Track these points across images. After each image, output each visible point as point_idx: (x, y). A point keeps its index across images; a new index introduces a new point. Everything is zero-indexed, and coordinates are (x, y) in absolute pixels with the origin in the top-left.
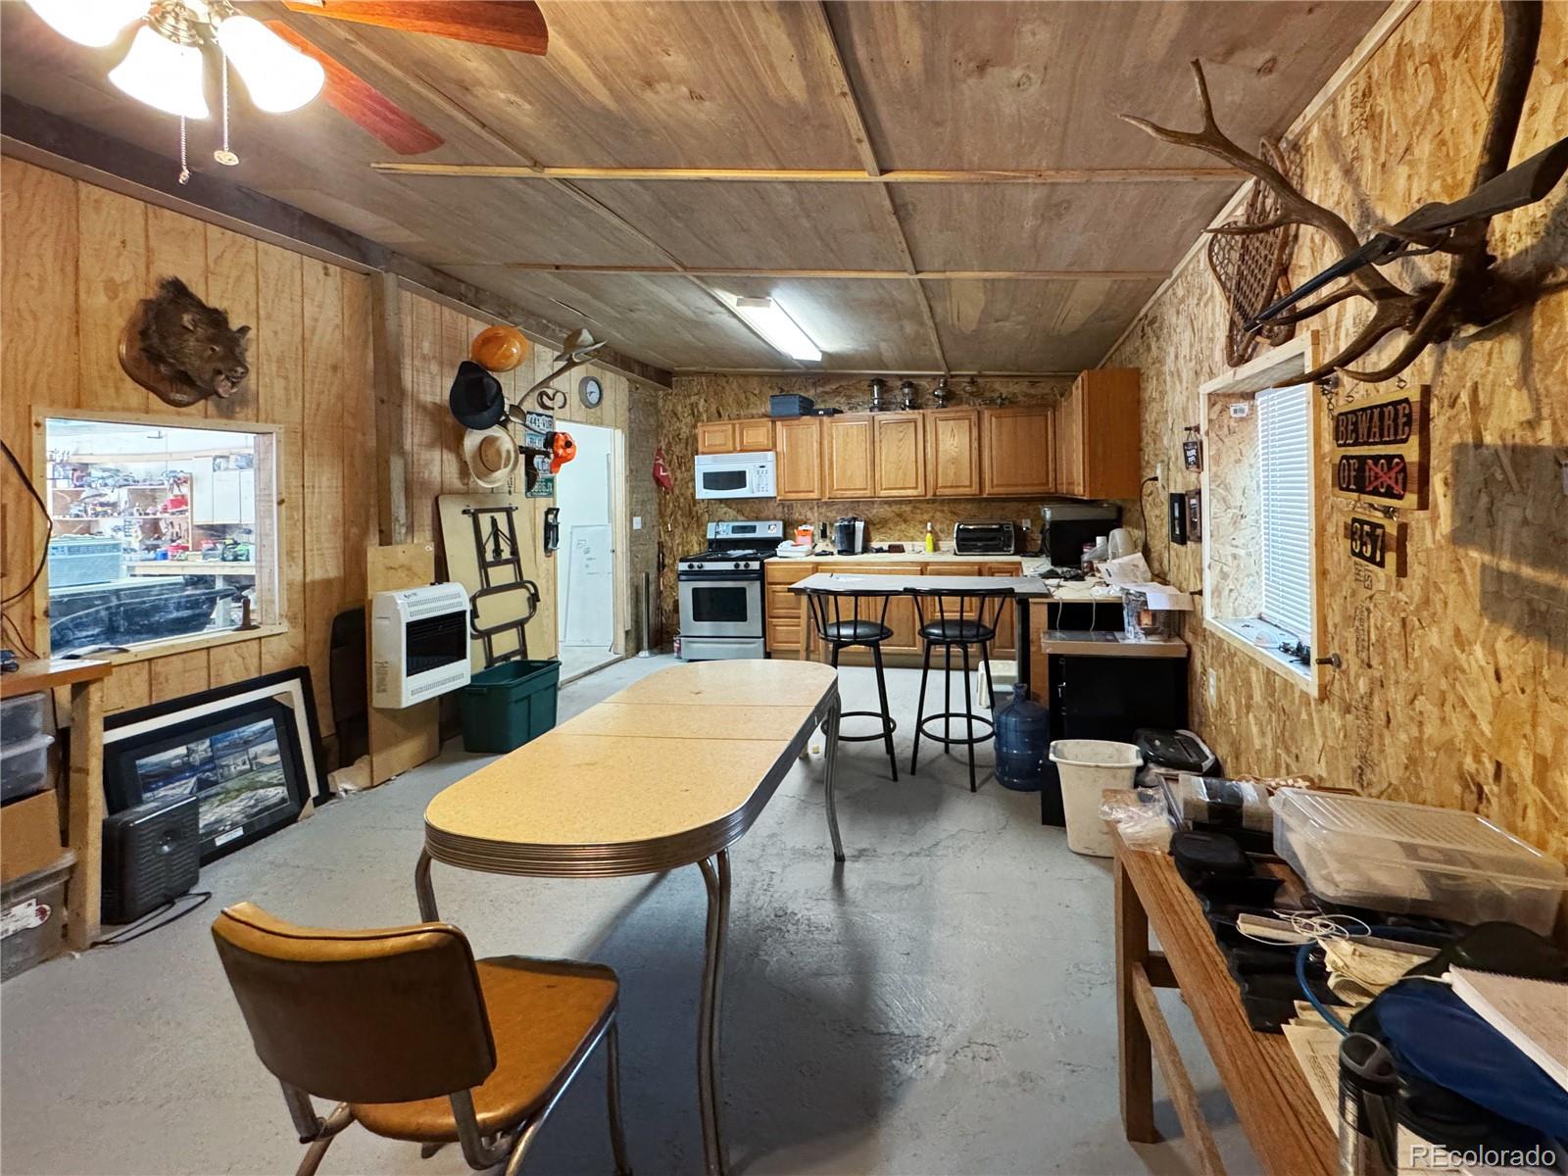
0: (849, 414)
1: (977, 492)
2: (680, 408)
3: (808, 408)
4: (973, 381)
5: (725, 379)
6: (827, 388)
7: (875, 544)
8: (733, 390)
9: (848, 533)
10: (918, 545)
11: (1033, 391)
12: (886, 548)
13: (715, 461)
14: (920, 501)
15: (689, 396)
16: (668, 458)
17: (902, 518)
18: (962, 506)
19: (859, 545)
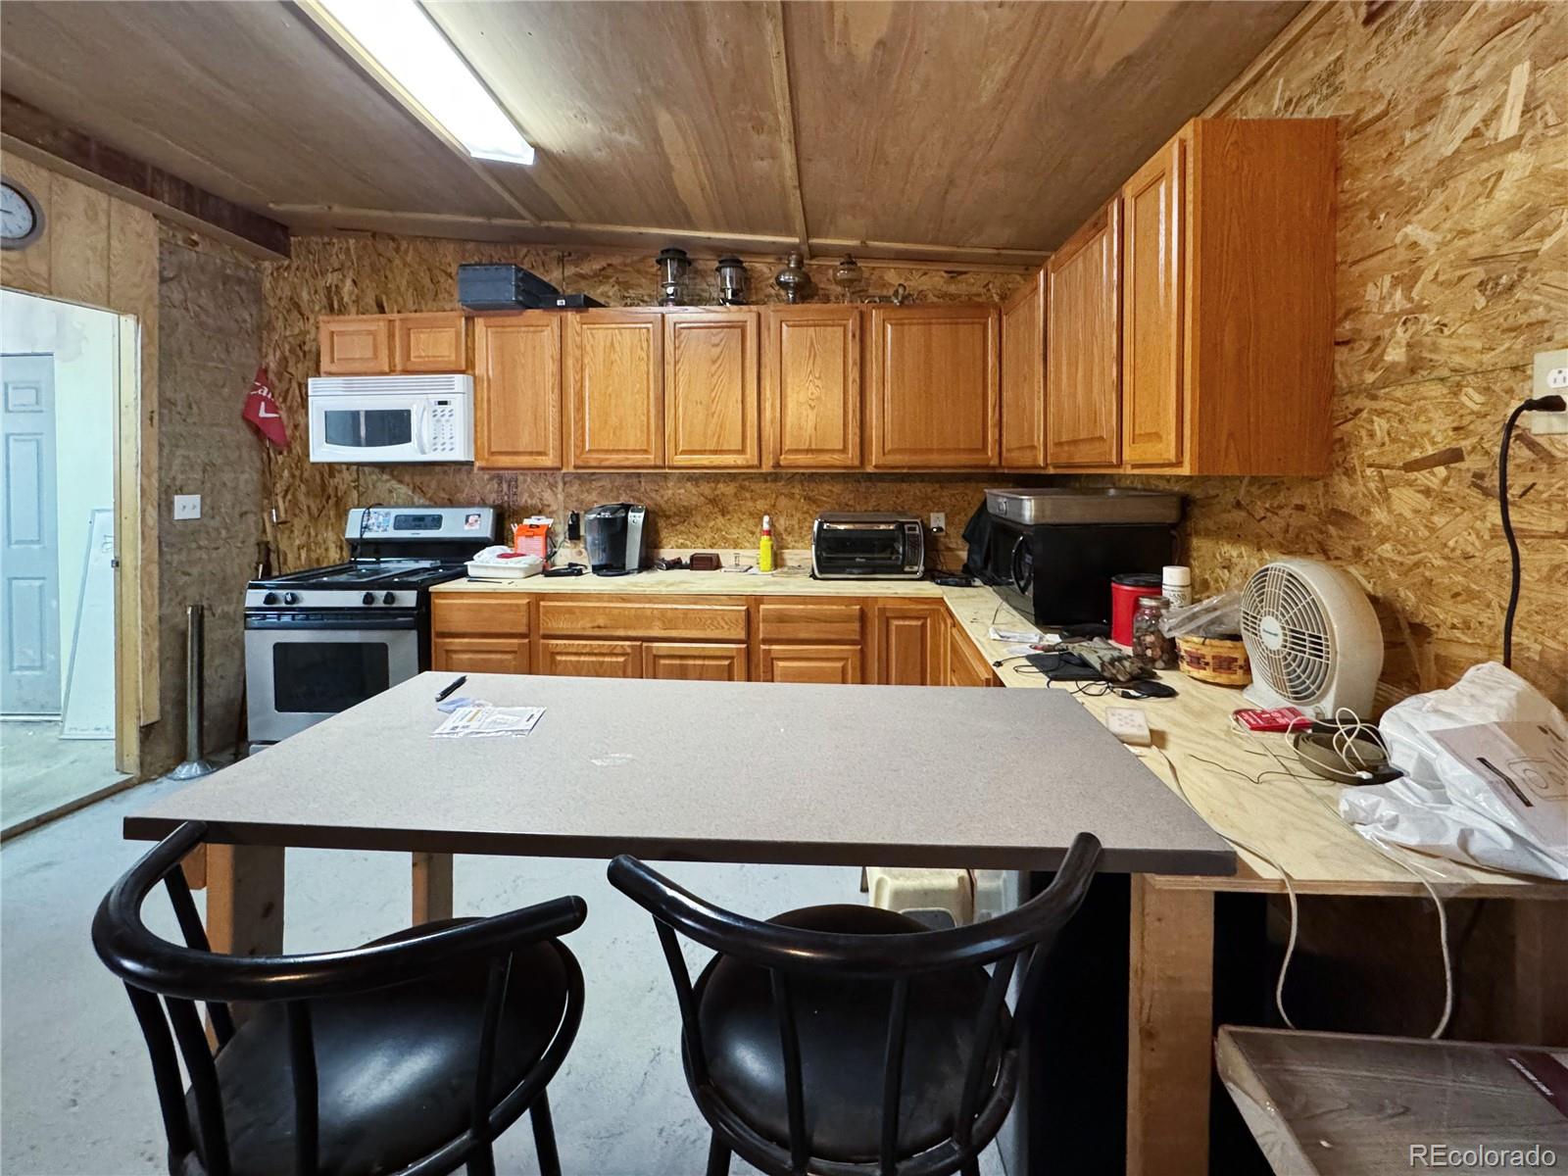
0: (616, 310)
1: (857, 463)
2: (305, 296)
3: (536, 295)
4: (850, 259)
5: (392, 244)
6: (586, 268)
7: (668, 553)
8: (405, 264)
9: (614, 532)
10: (746, 556)
11: (952, 289)
12: (686, 560)
13: (349, 390)
14: (750, 477)
15: (323, 273)
16: (281, 386)
17: (719, 506)
18: (826, 487)
19: (633, 553)
